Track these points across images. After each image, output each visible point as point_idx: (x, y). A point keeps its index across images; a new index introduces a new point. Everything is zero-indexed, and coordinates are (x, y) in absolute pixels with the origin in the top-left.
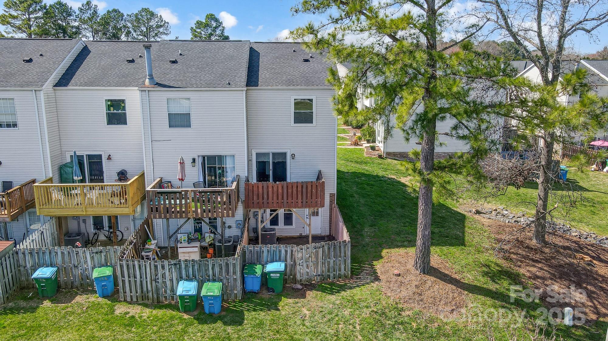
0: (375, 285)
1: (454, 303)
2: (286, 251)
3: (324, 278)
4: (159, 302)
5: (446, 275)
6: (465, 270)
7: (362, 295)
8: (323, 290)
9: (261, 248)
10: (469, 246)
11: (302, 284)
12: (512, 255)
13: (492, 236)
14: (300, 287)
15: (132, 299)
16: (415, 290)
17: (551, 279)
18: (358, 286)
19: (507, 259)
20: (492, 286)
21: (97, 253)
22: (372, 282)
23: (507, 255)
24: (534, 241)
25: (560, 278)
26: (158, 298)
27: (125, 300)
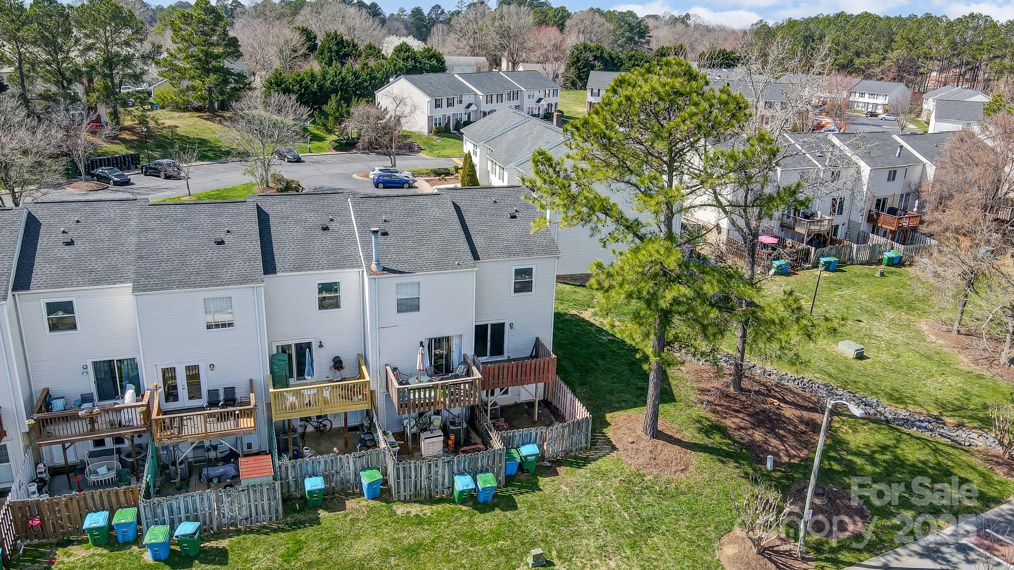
0: (614, 454)
1: (682, 463)
2: (537, 434)
3: (567, 453)
4: (430, 497)
5: (670, 437)
6: (683, 428)
7: (607, 466)
8: (570, 464)
9: (513, 434)
10: (680, 402)
11: (549, 461)
12: (717, 407)
13: (694, 385)
14: (549, 464)
15: (405, 498)
16: (650, 455)
17: (752, 428)
18: (600, 457)
19: (714, 412)
20: (707, 441)
21: (360, 457)
22: (611, 452)
23: (714, 407)
24: (732, 389)
25: (759, 426)
26: (430, 493)
27: (399, 500)
